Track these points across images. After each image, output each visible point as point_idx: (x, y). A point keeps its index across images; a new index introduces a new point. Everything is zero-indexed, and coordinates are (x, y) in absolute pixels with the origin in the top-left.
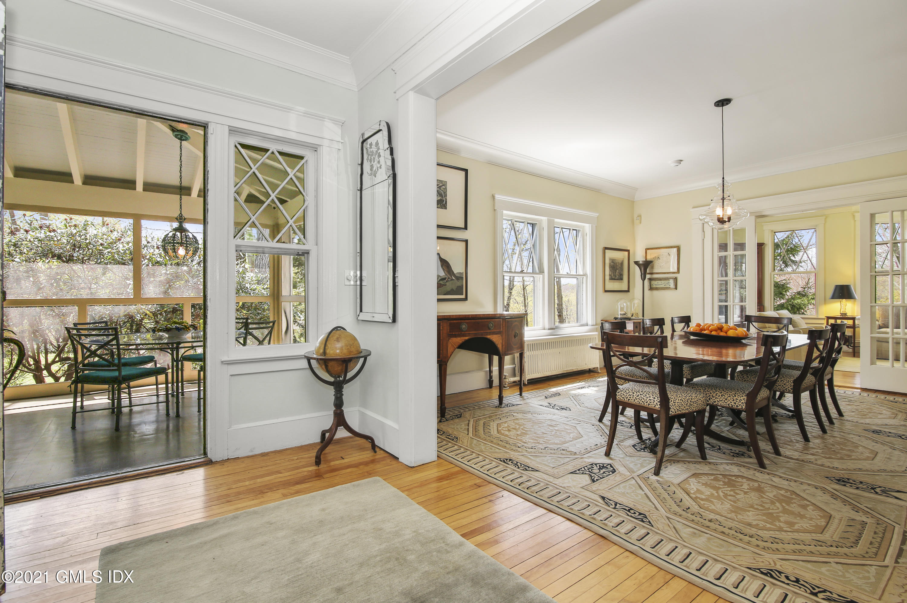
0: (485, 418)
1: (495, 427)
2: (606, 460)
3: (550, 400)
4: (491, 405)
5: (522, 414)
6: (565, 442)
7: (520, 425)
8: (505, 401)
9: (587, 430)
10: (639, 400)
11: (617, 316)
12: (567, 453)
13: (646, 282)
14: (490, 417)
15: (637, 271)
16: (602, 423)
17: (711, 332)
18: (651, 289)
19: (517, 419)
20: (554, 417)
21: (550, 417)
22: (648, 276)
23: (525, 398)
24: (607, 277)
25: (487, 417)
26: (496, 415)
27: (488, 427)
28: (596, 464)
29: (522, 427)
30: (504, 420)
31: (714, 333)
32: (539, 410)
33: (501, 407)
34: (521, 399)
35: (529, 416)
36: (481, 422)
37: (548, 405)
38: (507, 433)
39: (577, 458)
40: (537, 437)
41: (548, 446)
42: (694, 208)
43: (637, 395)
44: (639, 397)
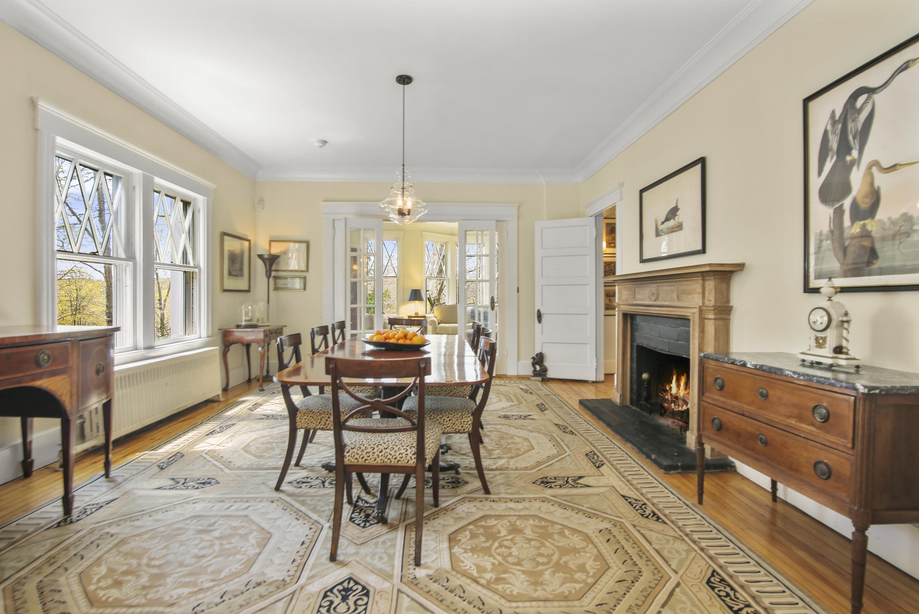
0: (38, 568)
1: (77, 588)
2: (339, 571)
3: (172, 471)
4: (43, 522)
5: (128, 523)
6: (251, 562)
7: (139, 556)
8: (78, 504)
9: (269, 516)
10: (382, 457)
11: (240, 323)
12: (271, 589)
13: (272, 280)
14: (51, 561)
15: (260, 267)
16: (282, 491)
17: (398, 340)
18: (276, 289)
19: (123, 542)
20: (199, 508)
21: (190, 510)
22: (273, 274)
23: (119, 480)
24: (226, 273)
25: (43, 564)
26: (66, 549)
27: (57, 597)
28: (331, 590)
29: (144, 561)
30: (92, 556)
31: (401, 342)
32: (161, 501)
33: (71, 522)
34: (112, 485)
35: (147, 523)
36: (31, 588)
37: (171, 482)
38: (114, 593)
39: (294, 593)
40: (190, 574)
41: (224, 588)
42: (325, 201)
43: (380, 450)
44: (383, 453)
